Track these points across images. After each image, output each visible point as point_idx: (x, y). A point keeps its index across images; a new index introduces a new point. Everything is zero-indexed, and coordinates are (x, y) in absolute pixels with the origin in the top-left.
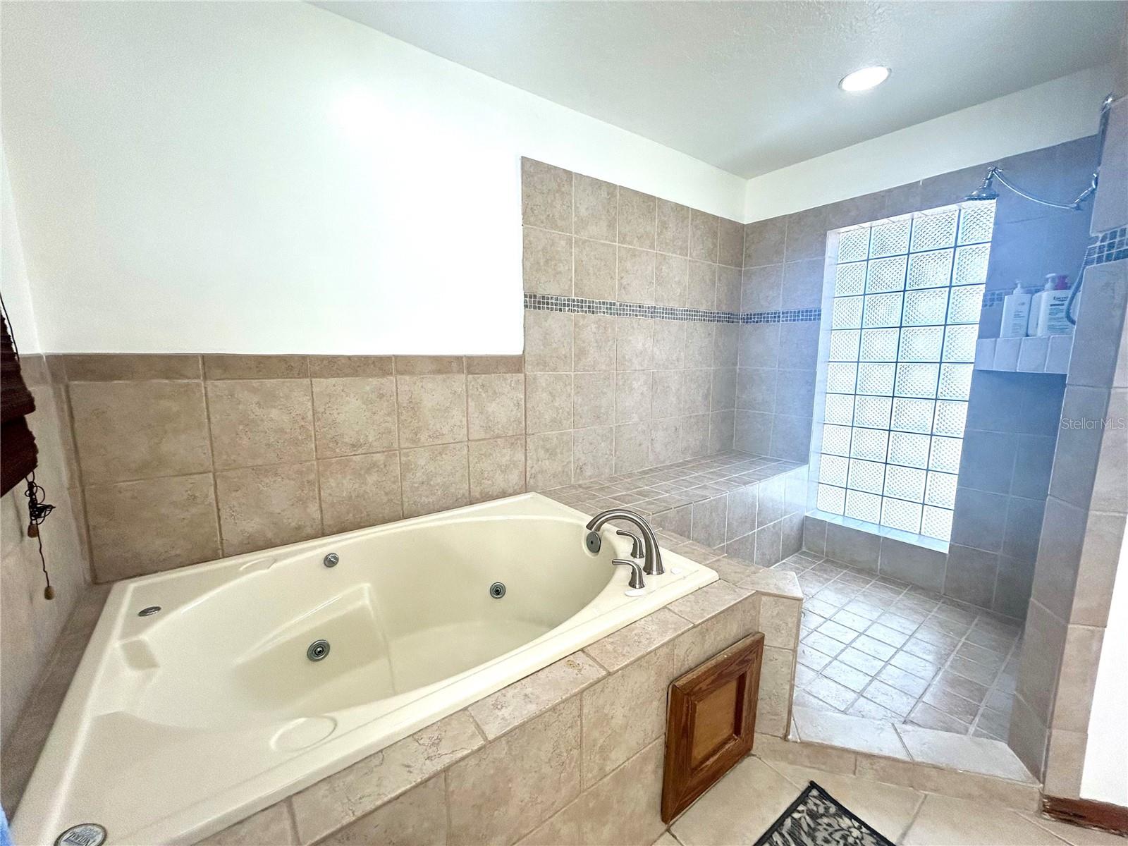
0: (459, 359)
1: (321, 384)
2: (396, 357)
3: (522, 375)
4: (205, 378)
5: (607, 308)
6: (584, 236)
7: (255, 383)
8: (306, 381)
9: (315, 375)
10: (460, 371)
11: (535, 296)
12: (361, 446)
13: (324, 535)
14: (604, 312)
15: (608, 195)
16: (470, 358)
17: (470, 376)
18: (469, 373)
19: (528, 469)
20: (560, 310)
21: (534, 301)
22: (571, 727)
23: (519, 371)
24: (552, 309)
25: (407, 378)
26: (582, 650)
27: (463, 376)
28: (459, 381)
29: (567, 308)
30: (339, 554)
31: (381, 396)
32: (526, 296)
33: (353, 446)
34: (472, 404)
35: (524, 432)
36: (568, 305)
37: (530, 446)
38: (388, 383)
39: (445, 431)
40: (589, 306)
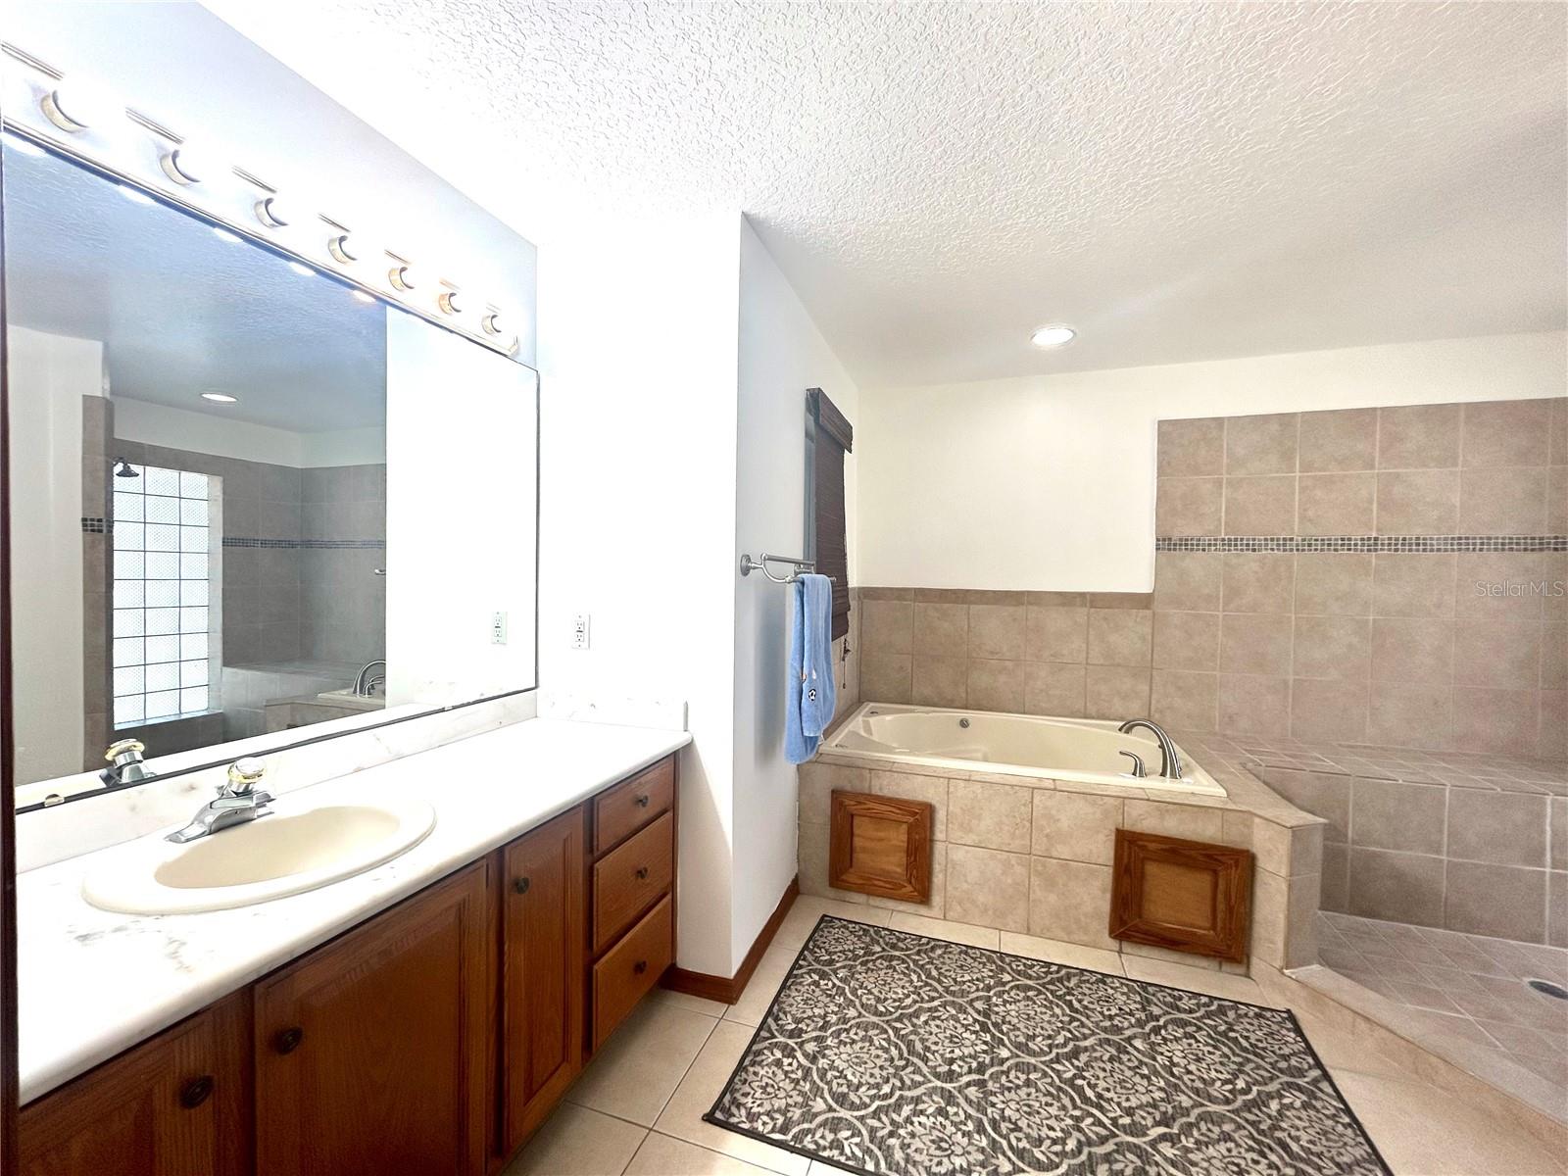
0: (1082, 595)
1: (974, 608)
2: (1028, 592)
3: (1148, 612)
4: (915, 602)
5: (1278, 545)
6: (1241, 474)
7: (937, 605)
8: (965, 606)
9: (971, 603)
10: (1083, 605)
11: (1170, 539)
12: (997, 653)
13: (967, 708)
14: (1272, 549)
15: (1281, 425)
16: (1093, 595)
17: (1093, 610)
18: (1092, 607)
19: (1153, 702)
20: (1204, 550)
21: (1165, 543)
22: (1024, 805)
23: (1147, 607)
24: (1192, 550)
25: (1036, 608)
26: (1054, 780)
27: (1084, 610)
28: (1081, 614)
29: (1213, 548)
30: (970, 721)
31: (1015, 620)
32: (1158, 540)
33: (992, 653)
34: (1092, 632)
35: (1149, 665)
36: (1215, 545)
37: (1157, 679)
38: (1020, 611)
39: (1065, 652)
40: (1248, 545)
